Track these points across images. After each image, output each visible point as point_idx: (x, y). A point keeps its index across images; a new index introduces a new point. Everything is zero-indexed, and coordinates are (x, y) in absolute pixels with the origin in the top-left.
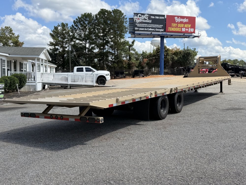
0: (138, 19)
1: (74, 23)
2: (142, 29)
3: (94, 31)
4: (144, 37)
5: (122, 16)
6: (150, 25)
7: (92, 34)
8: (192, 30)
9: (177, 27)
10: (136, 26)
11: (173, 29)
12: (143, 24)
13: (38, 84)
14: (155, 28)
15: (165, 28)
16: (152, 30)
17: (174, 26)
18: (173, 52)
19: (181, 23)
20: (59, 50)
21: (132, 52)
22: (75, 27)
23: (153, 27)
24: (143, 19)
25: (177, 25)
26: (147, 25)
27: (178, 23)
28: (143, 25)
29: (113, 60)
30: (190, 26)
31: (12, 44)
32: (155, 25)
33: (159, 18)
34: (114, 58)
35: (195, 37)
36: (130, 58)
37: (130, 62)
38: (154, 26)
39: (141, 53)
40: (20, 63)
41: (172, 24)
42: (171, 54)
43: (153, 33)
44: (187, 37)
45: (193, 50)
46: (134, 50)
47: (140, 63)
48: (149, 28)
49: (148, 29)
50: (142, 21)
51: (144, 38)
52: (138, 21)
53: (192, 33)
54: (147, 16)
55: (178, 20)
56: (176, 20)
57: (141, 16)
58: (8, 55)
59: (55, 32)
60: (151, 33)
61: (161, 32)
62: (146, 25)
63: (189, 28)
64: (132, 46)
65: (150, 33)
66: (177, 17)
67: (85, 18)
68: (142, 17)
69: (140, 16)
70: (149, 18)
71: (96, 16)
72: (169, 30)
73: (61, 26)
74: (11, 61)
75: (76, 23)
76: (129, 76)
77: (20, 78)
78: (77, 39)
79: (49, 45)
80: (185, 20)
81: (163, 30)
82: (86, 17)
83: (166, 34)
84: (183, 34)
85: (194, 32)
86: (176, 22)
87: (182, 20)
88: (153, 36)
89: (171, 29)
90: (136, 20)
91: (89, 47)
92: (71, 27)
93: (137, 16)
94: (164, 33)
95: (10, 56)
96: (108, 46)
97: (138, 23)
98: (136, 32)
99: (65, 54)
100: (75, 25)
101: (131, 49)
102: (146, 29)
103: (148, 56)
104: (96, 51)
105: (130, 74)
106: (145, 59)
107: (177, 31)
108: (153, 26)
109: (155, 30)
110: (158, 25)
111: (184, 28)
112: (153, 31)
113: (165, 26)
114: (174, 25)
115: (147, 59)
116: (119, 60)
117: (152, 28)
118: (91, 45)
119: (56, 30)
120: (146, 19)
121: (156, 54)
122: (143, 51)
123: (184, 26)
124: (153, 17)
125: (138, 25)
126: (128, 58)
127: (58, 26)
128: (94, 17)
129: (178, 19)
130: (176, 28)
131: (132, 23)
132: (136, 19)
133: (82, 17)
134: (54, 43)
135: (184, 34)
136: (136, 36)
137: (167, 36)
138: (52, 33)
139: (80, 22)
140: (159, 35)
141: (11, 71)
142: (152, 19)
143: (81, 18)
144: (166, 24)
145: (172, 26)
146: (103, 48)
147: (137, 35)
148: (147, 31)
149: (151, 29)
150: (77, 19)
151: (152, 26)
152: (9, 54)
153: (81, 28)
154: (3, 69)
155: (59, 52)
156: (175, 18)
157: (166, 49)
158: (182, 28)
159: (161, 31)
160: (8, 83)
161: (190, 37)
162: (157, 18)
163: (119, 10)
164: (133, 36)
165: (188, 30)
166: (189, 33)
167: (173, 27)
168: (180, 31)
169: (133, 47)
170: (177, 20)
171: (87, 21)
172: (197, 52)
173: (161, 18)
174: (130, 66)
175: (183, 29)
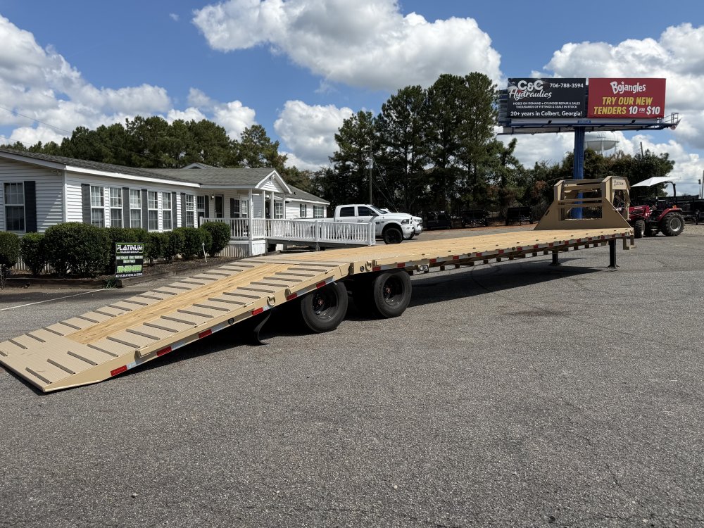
0: (519, 91)
1: (384, 111)
2: (529, 114)
3: (423, 124)
4: (536, 132)
5: (488, 88)
6: (547, 103)
7: (420, 130)
8: (656, 110)
9: (617, 104)
10: (514, 109)
11: (605, 111)
12: (530, 103)
13: (253, 242)
14: (560, 110)
15: (587, 108)
16: (553, 114)
17: (609, 102)
18: (612, 164)
19: (628, 94)
20: (352, 168)
21: (511, 167)
22: (385, 119)
23: (557, 107)
24: (531, 92)
25: (617, 101)
26: (540, 103)
27: (618, 95)
28: (531, 105)
29: (464, 185)
30: (649, 101)
31: (265, 161)
32: (560, 103)
33: (570, 87)
34: (467, 182)
35: (665, 127)
36: (504, 179)
37: (504, 189)
38: (558, 105)
39: (532, 168)
40: (232, 200)
41: (604, 98)
42: (606, 168)
43: (554, 121)
44: (644, 126)
45: (660, 157)
46: (515, 162)
47: (528, 191)
48: (547, 110)
49: (543, 113)
50: (529, 96)
51: (535, 134)
52: (518, 96)
53: (655, 117)
54: (541, 82)
55: (618, 89)
56: (613, 88)
57: (527, 85)
58: (197, 186)
59: (345, 132)
60: (550, 122)
61: (576, 117)
62: (538, 104)
63: (648, 105)
64: (509, 154)
65: (546, 121)
66: (616, 83)
67: (407, 98)
68: (529, 86)
69: (523, 85)
70: (546, 88)
71: (431, 92)
72: (595, 113)
73: (357, 118)
74: (207, 197)
75: (387, 110)
76: (501, 222)
77: (216, 231)
78: (390, 144)
79: (332, 159)
80: (637, 88)
81: (579, 114)
82: (409, 96)
83: (588, 123)
84: (630, 121)
85: (661, 116)
86: (615, 93)
87: (628, 88)
88: (558, 129)
89: (600, 110)
90: (513, 95)
91: (413, 159)
92: (377, 118)
93: (516, 85)
94: (584, 120)
95: (202, 186)
96: (454, 155)
97: (520, 101)
98: (514, 122)
99: (364, 177)
100: (384, 114)
101: (506, 159)
102: (538, 114)
103: (547, 175)
104: (429, 167)
105: (503, 217)
106: (539, 182)
107: (616, 115)
108: (555, 105)
109: (560, 113)
110: (567, 103)
111: (633, 106)
112: (556, 117)
113: (587, 103)
114: (609, 100)
115: (544, 183)
116: (477, 186)
117: (552, 110)
118: (416, 156)
119: (348, 127)
120: (539, 91)
121: (567, 169)
122: (536, 163)
123: (635, 102)
124: (557, 86)
125: (519, 105)
126: (500, 180)
127: (351, 118)
128: (425, 94)
129: (620, 86)
130: (615, 108)
131: (505, 102)
132: (514, 91)
133: (398, 96)
134: (343, 154)
135: (633, 121)
136: (516, 130)
137: (593, 127)
138: (339, 133)
139: (395, 107)
140: (570, 125)
141: (208, 216)
142: (553, 90)
143: (397, 99)
144: (587, 99)
145: (604, 103)
146: (444, 160)
147: (517, 128)
148: (540, 117)
149: (549, 113)
150: (389, 102)
151: (552, 105)
152: (200, 184)
153: (396, 120)
154: (189, 213)
155: (353, 172)
156: (612, 84)
157: (594, 158)
158: (628, 106)
159: (575, 115)
160: (181, 242)
161: (653, 127)
162: (567, 86)
163: (481, 75)
164: (510, 130)
165: (646, 110)
166: (647, 118)
167: (605, 106)
168: (624, 113)
169: (513, 155)
170: (616, 89)
171: (410, 103)
172: (673, 162)
173: (574, 85)
174: (503, 199)
175: (631, 108)
